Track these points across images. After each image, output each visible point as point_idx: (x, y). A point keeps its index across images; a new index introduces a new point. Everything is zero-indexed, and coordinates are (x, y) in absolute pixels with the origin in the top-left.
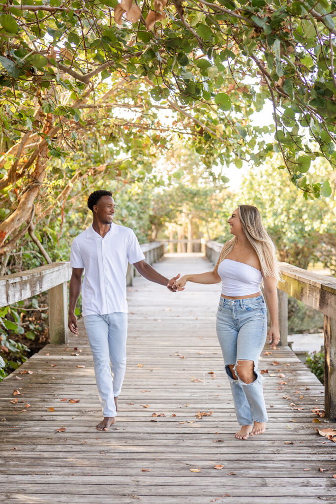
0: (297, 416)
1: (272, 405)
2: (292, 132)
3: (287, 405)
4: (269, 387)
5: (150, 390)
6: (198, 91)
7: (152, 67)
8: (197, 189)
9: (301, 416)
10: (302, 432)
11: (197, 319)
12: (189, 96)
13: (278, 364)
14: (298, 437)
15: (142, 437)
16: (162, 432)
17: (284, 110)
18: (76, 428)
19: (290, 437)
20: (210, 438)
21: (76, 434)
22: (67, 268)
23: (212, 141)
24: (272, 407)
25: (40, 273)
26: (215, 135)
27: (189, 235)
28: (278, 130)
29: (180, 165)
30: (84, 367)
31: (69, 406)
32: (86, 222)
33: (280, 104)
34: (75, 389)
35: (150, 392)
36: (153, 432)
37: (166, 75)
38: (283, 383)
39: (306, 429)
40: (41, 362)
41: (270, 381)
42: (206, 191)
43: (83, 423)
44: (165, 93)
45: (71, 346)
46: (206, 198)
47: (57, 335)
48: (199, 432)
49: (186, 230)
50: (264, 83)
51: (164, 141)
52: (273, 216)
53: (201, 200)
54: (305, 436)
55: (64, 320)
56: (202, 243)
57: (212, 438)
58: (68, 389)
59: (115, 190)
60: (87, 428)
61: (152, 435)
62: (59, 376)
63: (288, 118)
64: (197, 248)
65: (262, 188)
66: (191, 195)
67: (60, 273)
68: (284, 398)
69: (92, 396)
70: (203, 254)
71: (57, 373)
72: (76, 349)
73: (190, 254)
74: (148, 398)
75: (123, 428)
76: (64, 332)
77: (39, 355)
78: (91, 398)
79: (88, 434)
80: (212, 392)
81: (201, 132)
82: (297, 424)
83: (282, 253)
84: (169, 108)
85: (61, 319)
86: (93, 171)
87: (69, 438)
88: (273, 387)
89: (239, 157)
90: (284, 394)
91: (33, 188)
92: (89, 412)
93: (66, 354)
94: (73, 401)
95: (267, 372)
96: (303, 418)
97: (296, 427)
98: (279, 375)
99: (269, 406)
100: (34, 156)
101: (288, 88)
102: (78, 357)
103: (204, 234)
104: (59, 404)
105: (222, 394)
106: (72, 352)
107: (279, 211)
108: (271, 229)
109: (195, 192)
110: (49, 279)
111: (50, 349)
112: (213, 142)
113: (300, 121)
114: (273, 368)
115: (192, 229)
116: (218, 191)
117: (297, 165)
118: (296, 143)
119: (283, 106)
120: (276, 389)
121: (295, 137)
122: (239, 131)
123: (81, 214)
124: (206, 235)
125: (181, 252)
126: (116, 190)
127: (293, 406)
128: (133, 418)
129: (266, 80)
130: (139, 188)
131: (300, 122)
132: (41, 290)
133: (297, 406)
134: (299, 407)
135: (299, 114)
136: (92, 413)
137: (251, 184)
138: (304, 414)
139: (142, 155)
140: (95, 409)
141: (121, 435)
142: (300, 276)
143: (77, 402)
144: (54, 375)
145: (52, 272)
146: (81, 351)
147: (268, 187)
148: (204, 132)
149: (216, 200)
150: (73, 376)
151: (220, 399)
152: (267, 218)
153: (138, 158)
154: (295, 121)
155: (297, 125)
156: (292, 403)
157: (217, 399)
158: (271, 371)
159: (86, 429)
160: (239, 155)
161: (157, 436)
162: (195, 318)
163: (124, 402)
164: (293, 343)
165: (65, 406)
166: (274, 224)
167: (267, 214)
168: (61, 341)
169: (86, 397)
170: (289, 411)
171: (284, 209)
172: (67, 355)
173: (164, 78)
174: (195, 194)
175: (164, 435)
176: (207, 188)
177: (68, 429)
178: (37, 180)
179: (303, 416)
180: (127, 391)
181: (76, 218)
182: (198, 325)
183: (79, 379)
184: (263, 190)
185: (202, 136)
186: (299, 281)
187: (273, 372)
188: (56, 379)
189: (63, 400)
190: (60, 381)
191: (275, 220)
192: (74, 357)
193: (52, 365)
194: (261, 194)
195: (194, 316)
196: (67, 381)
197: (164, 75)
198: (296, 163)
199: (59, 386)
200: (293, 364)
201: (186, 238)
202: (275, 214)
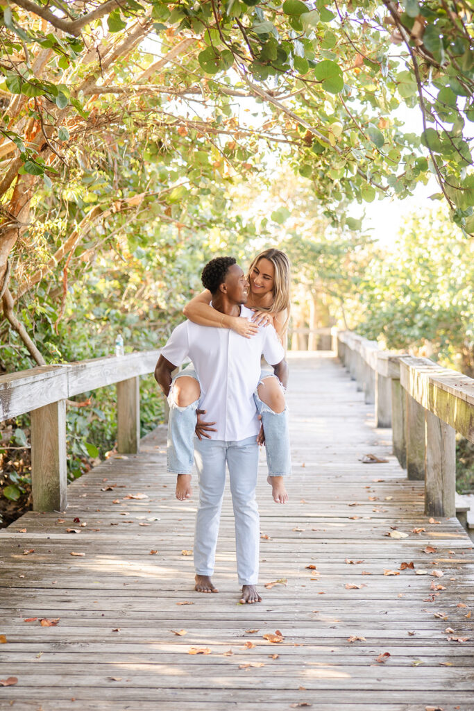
0: (455, 654)
1: (411, 632)
2: (451, 132)
3: (440, 632)
4: (411, 596)
5: (194, 601)
6: (283, 56)
7: (200, 10)
8: (323, 243)
9: (463, 654)
10: (460, 686)
11: (304, 466)
12: (269, 64)
13: (434, 550)
14: (452, 698)
15: (160, 696)
16: (198, 686)
17: (438, 91)
18: (37, 677)
19: (438, 696)
20: (285, 700)
21: (35, 691)
22: (65, 376)
23: (327, 154)
24: (413, 634)
25: (5, 385)
26: (328, 142)
27: (311, 321)
28: (427, 127)
29: (294, 203)
30: (84, 554)
31: (36, 632)
32: (124, 295)
33: (430, 80)
34: (56, 598)
35: (193, 604)
36: (182, 685)
37: (225, 26)
38: (439, 587)
39: (470, 681)
40: (9, 545)
41: (416, 583)
42: (338, 247)
43: (53, 668)
44: (224, 59)
45: (70, 515)
46: (339, 258)
47: (45, 494)
48: (269, 685)
49: (307, 312)
50: (399, 39)
51: (244, 154)
52: (448, 291)
53: (331, 262)
54: (464, 694)
55: (58, 468)
56: (332, 334)
57: (290, 700)
58: (44, 598)
59: (175, 241)
60: (60, 678)
61: (179, 692)
62: (34, 573)
63: (444, 106)
64: (324, 343)
65: (431, 241)
66: (311, 254)
67: (51, 384)
68: (437, 617)
69: (85, 613)
70: (334, 354)
71: (31, 567)
72: (77, 520)
73: (312, 353)
74: (188, 616)
75: (126, 678)
76: (59, 490)
77: (8, 531)
78: (83, 617)
79: (57, 691)
80: (306, 605)
81: (308, 140)
82: (453, 670)
83: (465, 352)
84: (250, 95)
85: (54, 466)
86: (119, 205)
87: (18, 697)
88: (418, 596)
89: (369, 181)
90: (436, 609)
91: (8, 233)
92: (71, 645)
93: (57, 529)
94: (46, 623)
95: (412, 566)
96: (466, 658)
97: (451, 676)
98: (432, 571)
99: (406, 632)
100: (10, 176)
101: (432, 40)
102: (79, 536)
103: (337, 320)
104: (19, 627)
105: (324, 609)
106: (70, 526)
107: (460, 281)
108: (445, 312)
109: (318, 248)
110: (26, 396)
111: (31, 520)
112: (330, 156)
113: (467, 112)
114: (424, 557)
115: (316, 311)
116: (358, 248)
117: (463, 192)
118: (458, 151)
119: (436, 84)
120: (424, 599)
121: (459, 140)
122: (370, 135)
123: (116, 283)
124: (340, 323)
125: (299, 349)
126: (178, 241)
127: (451, 633)
128: (151, 656)
129: (401, 34)
130: (223, 239)
131: (467, 114)
132: (5, 415)
133: (458, 634)
134: (461, 635)
135: (465, 98)
136: (75, 646)
137: (414, 235)
138: (469, 649)
139: (208, 179)
140: (84, 639)
141: (121, 693)
142: (469, 394)
143: (54, 624)
144: (25, 570)
145: (33, 383)
146: (85, 524)
147: (441, 241)
148: (312, 139)
149: (356, 262)
150: (59, 572)
151: (319, 619)
152: (439, 293)
153: (201, 185)
154: (458, 110)
155: (461, 119)
156: (449, 629)
157: (315, 618)
158: (419, 565)
159: (55, 680)
160: (368, 177)
161: (189, 694)
162: (301, 464)
163: (140, 624)
164: (469, 509)
165: (29, 632)
166: (451, 304)
167: (439, 287)
168: (54, 505)
169: (73, 613)
170: (442, 643)
171: (468, 278)
172: (59, 531)
173: (222, 31)
174: (319, 253)
175: (202, 692)
176: (340, 243)
177: (21, 680)
178: (15, 218)
179: (468, 654)
180: (152, 603)
181: (106, 289)
182: (304, 477)
183: (68, 578)
184: (434, 247)
185: (310, 146)
186: (467, 403)
187: (424, 565)
188: (28, 578)
189: (29, 620)
190: (34, 583)
191: (452, 297)
192: (71, 536)
193: (27, 552)
194: (429, 253)
195: (299, 462)
196: (47, 582)
197: (222, 25)
198: (461, 189)
199: (28, 593)
200: (461, 551)
201: (307, 325)
202: (453, 288)
